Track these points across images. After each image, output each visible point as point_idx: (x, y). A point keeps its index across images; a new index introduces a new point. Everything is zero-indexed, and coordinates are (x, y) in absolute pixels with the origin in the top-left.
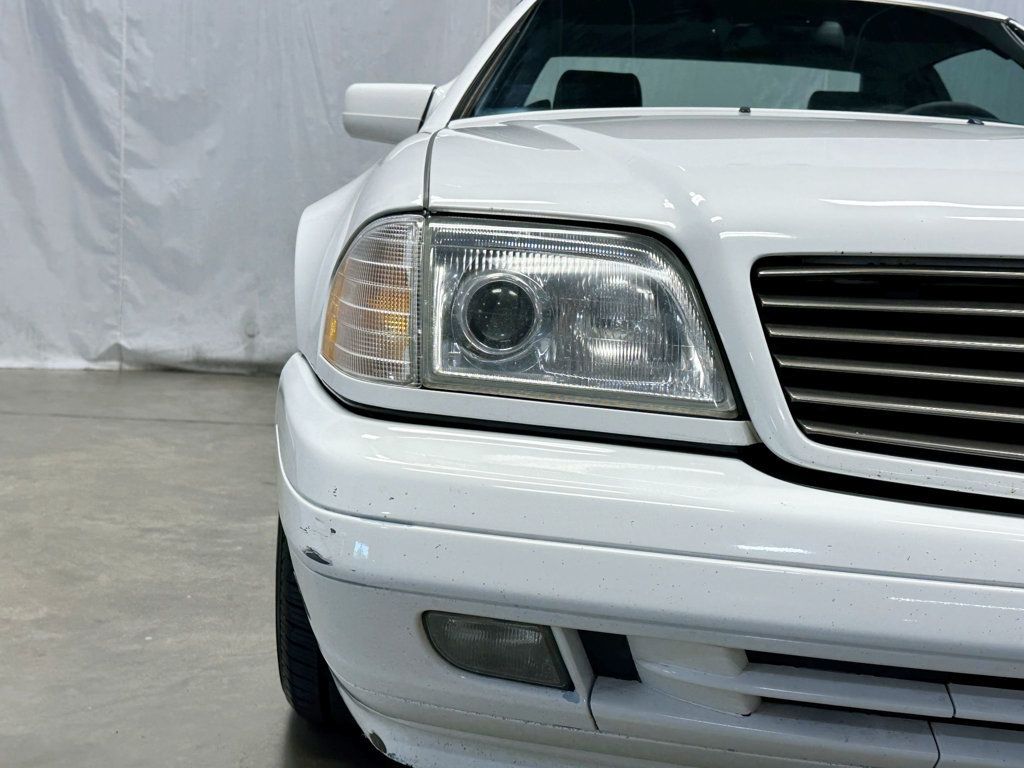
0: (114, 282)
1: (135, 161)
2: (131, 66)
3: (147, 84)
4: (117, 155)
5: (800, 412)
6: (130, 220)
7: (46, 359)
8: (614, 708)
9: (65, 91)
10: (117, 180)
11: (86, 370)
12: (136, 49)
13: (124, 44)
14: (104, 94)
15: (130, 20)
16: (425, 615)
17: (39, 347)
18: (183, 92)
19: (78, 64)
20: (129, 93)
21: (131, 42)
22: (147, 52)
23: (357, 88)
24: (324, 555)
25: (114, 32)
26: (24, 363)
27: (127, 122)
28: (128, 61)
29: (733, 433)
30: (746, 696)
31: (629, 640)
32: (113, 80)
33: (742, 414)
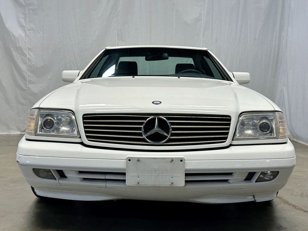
0: (27, 112)
1: (31, 82)
2: (29, 59)
3: (33, 63)
4: (26, 81)
5: (87, 137)
6: (30, 97)
7: (10, 132)
8: (63, 182)
9: (13, 67)
10: (27, 87)
11: (20, 134)
12: (30, 55)
13: (27, 54)
14: (23, 67)
15: (28, 48)
16: (33, 169)
17: (8, 129)
18: (42, 65)
19: (16, 60)
20: (29, 66)
21: (29, 53)
22: (32, 55)
23: (64, 72)
24: (19, 161)
25: (25, 51)
26: (5, 133)
27: (28, 73)
28: (28, 58)
29: (78, 140)
30: (79, 178)
31: (63, 171)
32: (25, 63)
33: (80, 138)
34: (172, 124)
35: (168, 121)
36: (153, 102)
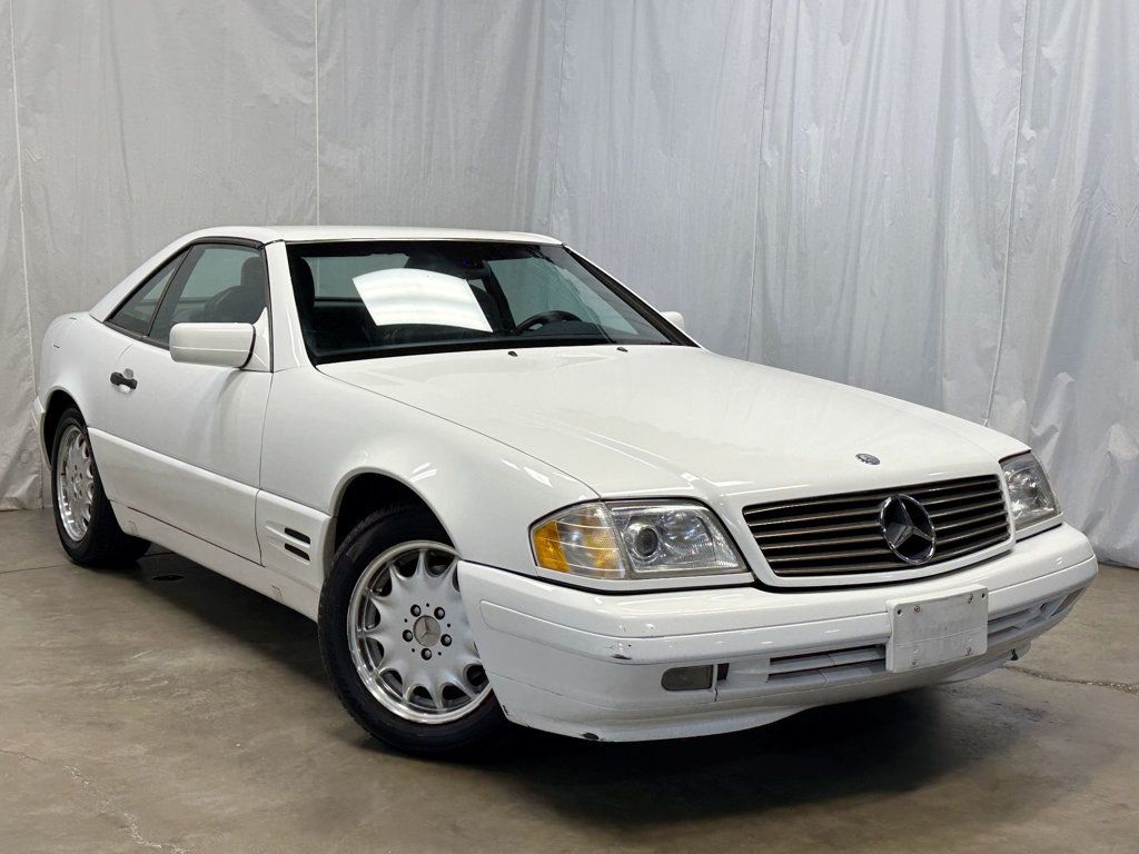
5: (773, 566)
29: (748, 578)
33: (749, 569)
34: (932, 508)
35: (921, 504)
36: (859, 456)
